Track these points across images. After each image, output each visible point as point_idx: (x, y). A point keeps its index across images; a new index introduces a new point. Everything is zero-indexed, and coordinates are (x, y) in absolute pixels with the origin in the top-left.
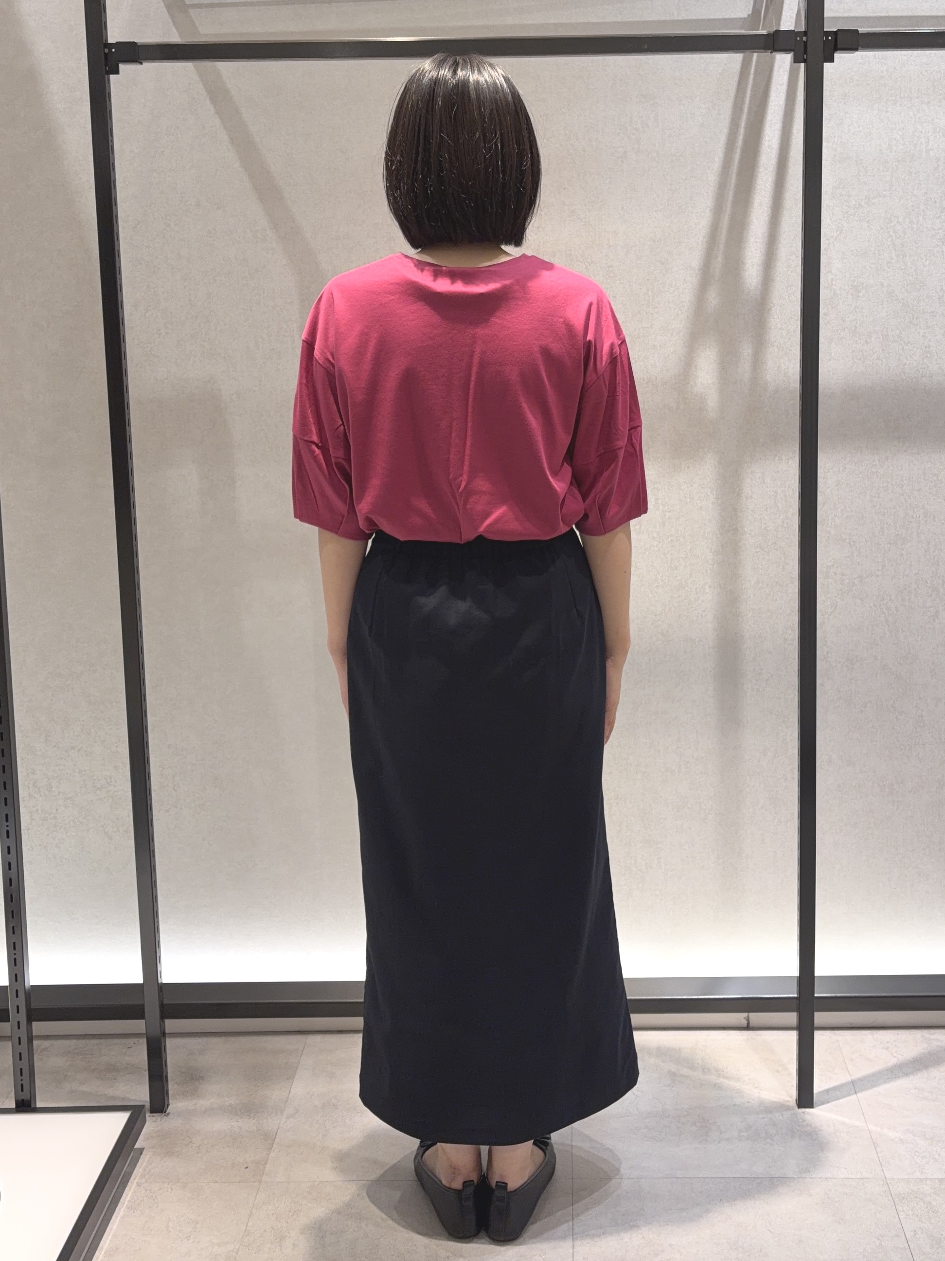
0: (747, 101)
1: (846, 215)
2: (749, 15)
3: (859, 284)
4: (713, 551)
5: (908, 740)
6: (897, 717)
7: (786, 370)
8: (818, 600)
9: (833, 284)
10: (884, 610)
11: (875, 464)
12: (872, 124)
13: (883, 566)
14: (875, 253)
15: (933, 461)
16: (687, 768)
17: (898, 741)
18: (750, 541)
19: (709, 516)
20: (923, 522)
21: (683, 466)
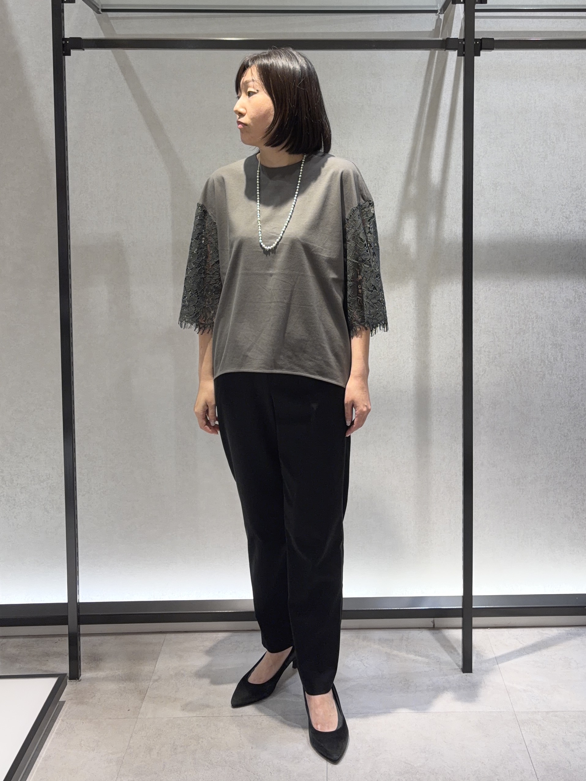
0: (432, 77)
1: (489, 143)
2: (433, 29)
3: (497, 183)
4: (413, 337)
5: (528, 452)
6: (521, 438)
7: (456, 232)
9: (482, 183)
10: (513, 373)
11: (507, 287)
12: (503, 92)
13: (513, 347)
14: (506, 165)
15: (540, 286)
16: (398, 469)
17: (522, 452)
18: (435, 332)
19: (411, 316)
20: (535, 321)
21: (396, 287)
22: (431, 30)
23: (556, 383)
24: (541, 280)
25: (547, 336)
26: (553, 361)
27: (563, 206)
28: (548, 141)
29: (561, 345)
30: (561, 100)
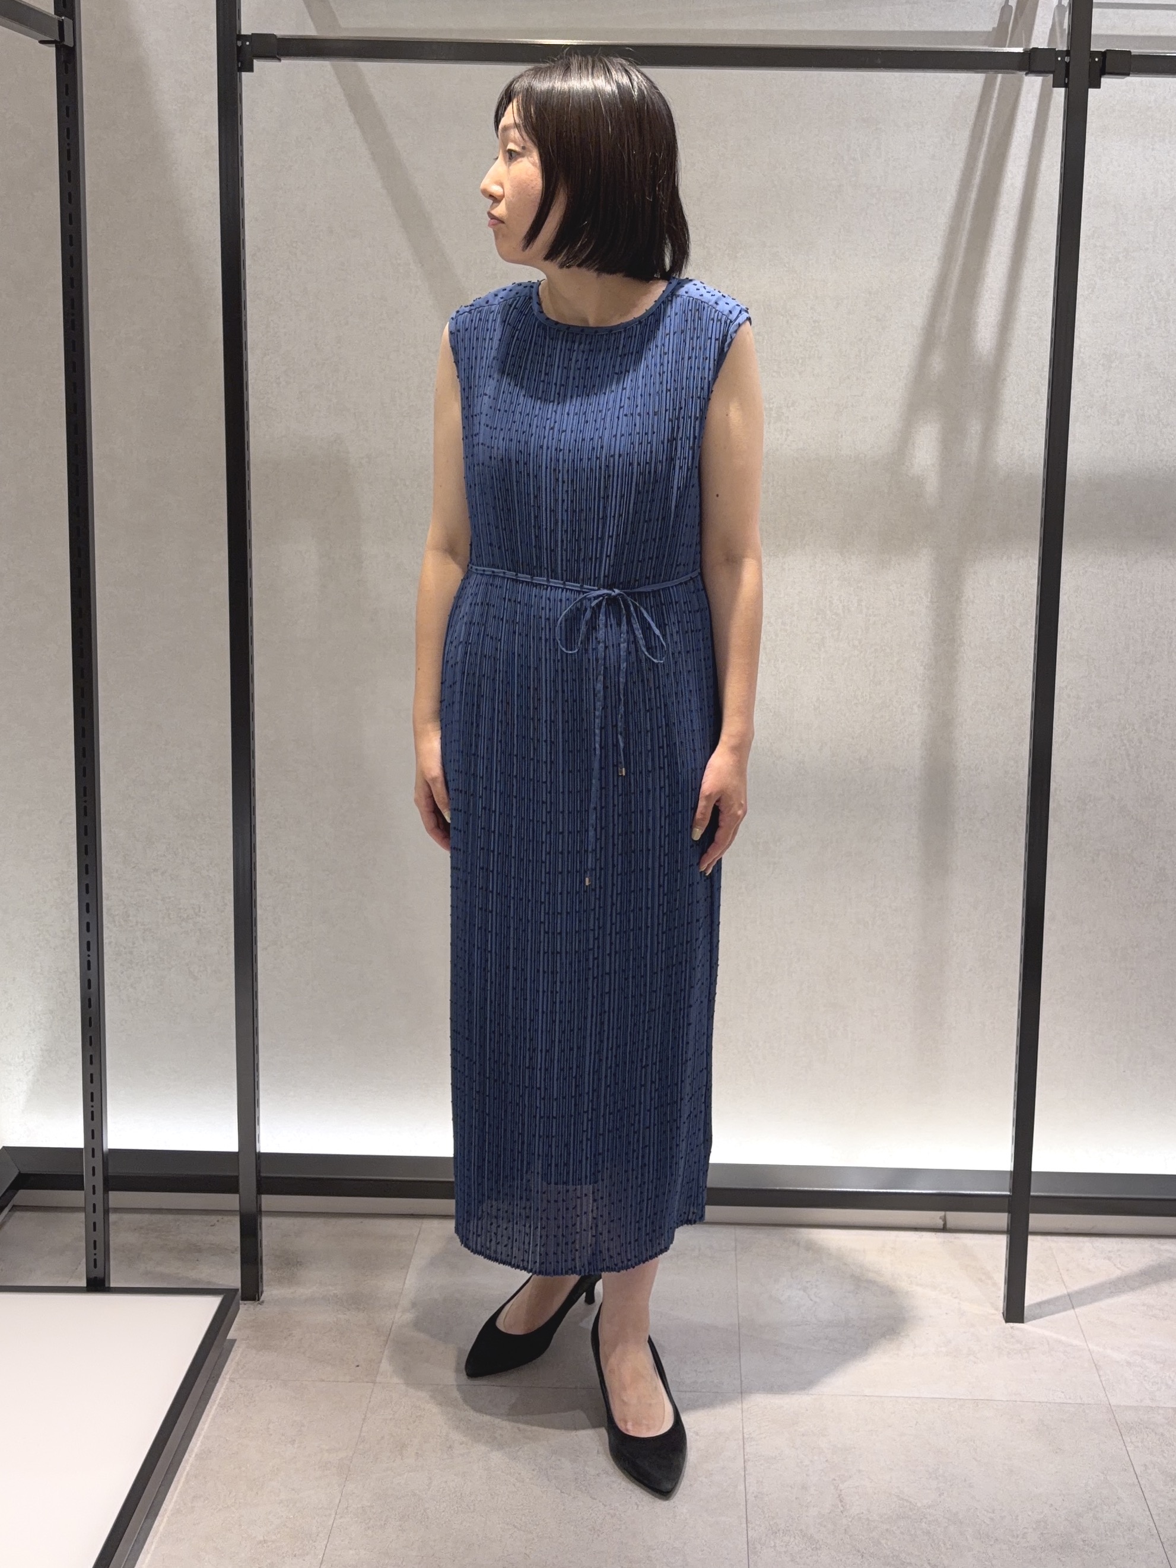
0: (988, 130)
1: (1100, 270)
2: (994, 28)
3: (1112, 353)
4: (924, 664)
11: (1121, 567)
13: (1126, 689)
14: (1132, 317)
16: (883, 920)
17: (1136, 897)
18: (969, 654)
19: (921, 622)
21: (893, 562)
22: (990, 29)
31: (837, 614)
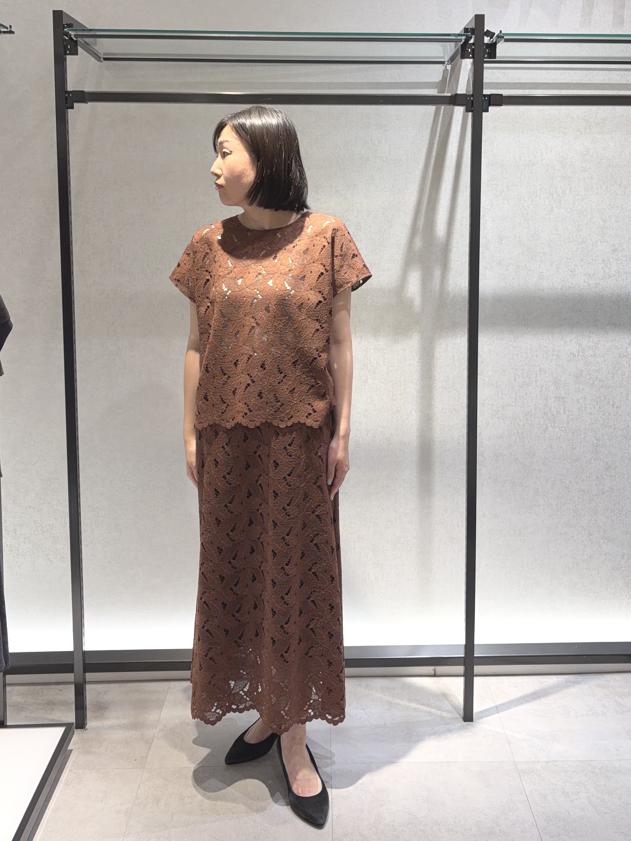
0: (438, 129)
1: (495, 196)
2: (440, 80)
3: (502, 236)
4: (417, 390)
5: (530, 503)
6: (523, 490)
7: (460, 285)
8: (478, 420)
9: (487, 235)
10: (516, 426)
11: (511, 340)
12: (510, 144)
13: (516, 400)
14: (511, 218)
15: (544, 339)
16: (400, 519)
17: (524, 503)
18: (438, 385)
19: (415, 369)
20: (539, 374)
21: (400, 340)
22: (438, 81)
23: (558, 435)
24: (545, 333)
25: (550, 390)
26: (555, 413)
27: (569, 260)
28: (555, 195)
29: (564, 399)
30: (568, 153)
31: (373, 366)
